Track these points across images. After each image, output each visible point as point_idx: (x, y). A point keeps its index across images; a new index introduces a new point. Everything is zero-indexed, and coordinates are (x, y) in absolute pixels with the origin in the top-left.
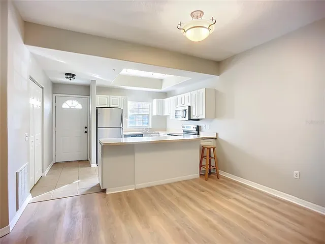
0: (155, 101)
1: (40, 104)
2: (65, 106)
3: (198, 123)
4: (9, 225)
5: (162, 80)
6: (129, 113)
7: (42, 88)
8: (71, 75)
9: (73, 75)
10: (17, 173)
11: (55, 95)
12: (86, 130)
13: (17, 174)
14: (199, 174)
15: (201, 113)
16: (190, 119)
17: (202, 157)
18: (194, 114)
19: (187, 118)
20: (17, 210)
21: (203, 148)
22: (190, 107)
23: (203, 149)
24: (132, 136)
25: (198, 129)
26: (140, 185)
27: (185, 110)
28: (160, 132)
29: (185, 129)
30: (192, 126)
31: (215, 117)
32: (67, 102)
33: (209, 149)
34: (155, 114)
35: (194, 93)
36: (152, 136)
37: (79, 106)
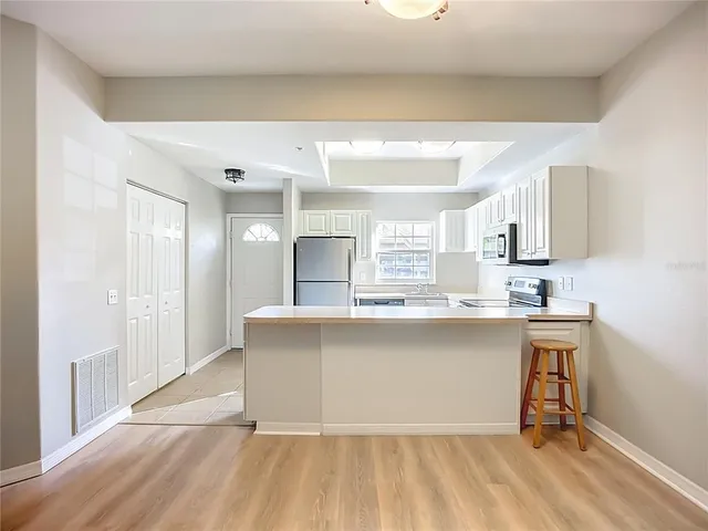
0: (443, 214)
1: (180, 234)
2: (247, 237)
3: (544, 273)
4: (42, 460)
5: (457, 161)
6: (375, 248)
7: (185, 203)
8: (235, 173)
9: (239, 172)
10: (73, 364)
11: (229, 216)
13: (73, 366)
14: (517, 424)
15: (540, 244)
16: (514, 261)
17: (532, 376)
18: (524, 247)
19: (506, 260)
20: (74, 434)
21: (537, 351)
22: (514, 227)
23: (534, 351)
24: (377, 302)
25: (544, 290)
26: (333, 427)
27: (503, 236)
28: (450, 296)
29: (513, 289)
30: (529, 279)
31: (589, 254)
32: (252, 228)
33: (559, 352)
34: (442, 250)
35: (524, 185)
36: (427, 304)
37: (274, 237)
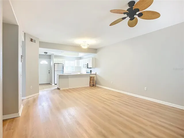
0: (76, 61)
2: (41, 63)
3: (91, 69)
9: (47, 53)
12: (49, 72)
14: (89, 85)
15: (91, 66)
16: (88, 68)
18: (89, 66)
19: (87, 68)
22: (88, 64)
23: (91, 78)
25: (91, 71)
26: (70, 88)
27: (86, 65)
29: (87, 71)
30: (89, 70)
31: (96, 67)
33: (93, 77)
34: (76, 66)
35: (89, 59)
37: (47, 63)
